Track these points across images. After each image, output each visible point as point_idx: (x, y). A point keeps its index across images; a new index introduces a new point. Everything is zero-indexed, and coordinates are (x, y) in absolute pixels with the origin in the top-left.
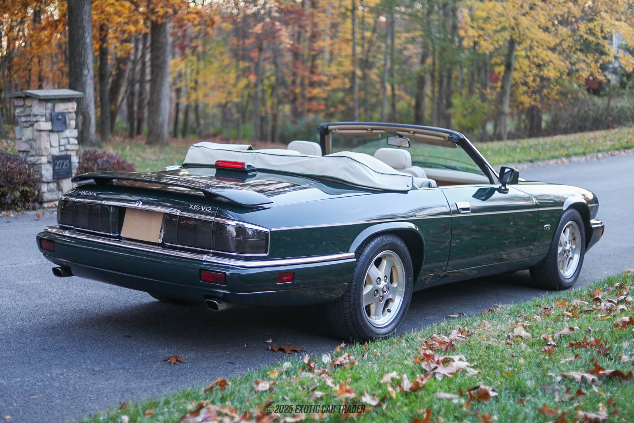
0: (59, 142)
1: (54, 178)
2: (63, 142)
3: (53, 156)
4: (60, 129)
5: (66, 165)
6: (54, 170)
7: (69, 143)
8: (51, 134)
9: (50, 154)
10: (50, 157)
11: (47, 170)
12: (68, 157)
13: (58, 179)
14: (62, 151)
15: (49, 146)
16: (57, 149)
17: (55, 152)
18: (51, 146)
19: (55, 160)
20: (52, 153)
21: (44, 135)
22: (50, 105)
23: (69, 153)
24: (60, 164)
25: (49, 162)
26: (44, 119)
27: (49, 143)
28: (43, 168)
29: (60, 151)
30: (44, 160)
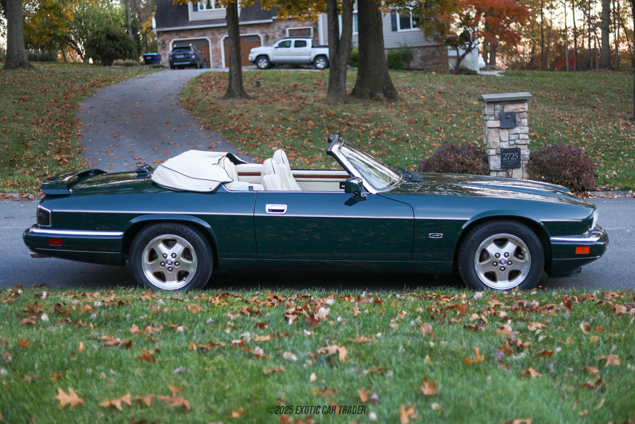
0: (509, 137)
1: (502, 168)
2: (513, 137)
3: (502, 149)
4: (509, 127)
5: (515, 157)
6: (502, 161)
7: (519, 139)
8: (500, 130)
9: (499, 147)
10: (499, 150)
11: (495, 161)
12: (518, 151)
13: (507, 169)
14: (513, 145)
15: (498, 141)
16: (507, 143)
17: (505, 146)
18: (501, 141)
19: (503, 153)
20: (501, 147)
21: (493, 132)
22: (498, 106)
23: (519, 146)
24: (508, 155)
25: (497, 154)
26: (493, 118)
27: (498, 138)
28: (491, 159)
29: (510, 145)
30: (493, 152)
